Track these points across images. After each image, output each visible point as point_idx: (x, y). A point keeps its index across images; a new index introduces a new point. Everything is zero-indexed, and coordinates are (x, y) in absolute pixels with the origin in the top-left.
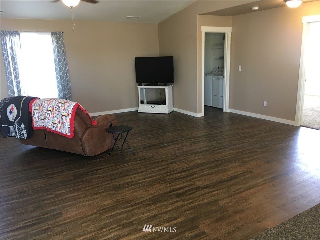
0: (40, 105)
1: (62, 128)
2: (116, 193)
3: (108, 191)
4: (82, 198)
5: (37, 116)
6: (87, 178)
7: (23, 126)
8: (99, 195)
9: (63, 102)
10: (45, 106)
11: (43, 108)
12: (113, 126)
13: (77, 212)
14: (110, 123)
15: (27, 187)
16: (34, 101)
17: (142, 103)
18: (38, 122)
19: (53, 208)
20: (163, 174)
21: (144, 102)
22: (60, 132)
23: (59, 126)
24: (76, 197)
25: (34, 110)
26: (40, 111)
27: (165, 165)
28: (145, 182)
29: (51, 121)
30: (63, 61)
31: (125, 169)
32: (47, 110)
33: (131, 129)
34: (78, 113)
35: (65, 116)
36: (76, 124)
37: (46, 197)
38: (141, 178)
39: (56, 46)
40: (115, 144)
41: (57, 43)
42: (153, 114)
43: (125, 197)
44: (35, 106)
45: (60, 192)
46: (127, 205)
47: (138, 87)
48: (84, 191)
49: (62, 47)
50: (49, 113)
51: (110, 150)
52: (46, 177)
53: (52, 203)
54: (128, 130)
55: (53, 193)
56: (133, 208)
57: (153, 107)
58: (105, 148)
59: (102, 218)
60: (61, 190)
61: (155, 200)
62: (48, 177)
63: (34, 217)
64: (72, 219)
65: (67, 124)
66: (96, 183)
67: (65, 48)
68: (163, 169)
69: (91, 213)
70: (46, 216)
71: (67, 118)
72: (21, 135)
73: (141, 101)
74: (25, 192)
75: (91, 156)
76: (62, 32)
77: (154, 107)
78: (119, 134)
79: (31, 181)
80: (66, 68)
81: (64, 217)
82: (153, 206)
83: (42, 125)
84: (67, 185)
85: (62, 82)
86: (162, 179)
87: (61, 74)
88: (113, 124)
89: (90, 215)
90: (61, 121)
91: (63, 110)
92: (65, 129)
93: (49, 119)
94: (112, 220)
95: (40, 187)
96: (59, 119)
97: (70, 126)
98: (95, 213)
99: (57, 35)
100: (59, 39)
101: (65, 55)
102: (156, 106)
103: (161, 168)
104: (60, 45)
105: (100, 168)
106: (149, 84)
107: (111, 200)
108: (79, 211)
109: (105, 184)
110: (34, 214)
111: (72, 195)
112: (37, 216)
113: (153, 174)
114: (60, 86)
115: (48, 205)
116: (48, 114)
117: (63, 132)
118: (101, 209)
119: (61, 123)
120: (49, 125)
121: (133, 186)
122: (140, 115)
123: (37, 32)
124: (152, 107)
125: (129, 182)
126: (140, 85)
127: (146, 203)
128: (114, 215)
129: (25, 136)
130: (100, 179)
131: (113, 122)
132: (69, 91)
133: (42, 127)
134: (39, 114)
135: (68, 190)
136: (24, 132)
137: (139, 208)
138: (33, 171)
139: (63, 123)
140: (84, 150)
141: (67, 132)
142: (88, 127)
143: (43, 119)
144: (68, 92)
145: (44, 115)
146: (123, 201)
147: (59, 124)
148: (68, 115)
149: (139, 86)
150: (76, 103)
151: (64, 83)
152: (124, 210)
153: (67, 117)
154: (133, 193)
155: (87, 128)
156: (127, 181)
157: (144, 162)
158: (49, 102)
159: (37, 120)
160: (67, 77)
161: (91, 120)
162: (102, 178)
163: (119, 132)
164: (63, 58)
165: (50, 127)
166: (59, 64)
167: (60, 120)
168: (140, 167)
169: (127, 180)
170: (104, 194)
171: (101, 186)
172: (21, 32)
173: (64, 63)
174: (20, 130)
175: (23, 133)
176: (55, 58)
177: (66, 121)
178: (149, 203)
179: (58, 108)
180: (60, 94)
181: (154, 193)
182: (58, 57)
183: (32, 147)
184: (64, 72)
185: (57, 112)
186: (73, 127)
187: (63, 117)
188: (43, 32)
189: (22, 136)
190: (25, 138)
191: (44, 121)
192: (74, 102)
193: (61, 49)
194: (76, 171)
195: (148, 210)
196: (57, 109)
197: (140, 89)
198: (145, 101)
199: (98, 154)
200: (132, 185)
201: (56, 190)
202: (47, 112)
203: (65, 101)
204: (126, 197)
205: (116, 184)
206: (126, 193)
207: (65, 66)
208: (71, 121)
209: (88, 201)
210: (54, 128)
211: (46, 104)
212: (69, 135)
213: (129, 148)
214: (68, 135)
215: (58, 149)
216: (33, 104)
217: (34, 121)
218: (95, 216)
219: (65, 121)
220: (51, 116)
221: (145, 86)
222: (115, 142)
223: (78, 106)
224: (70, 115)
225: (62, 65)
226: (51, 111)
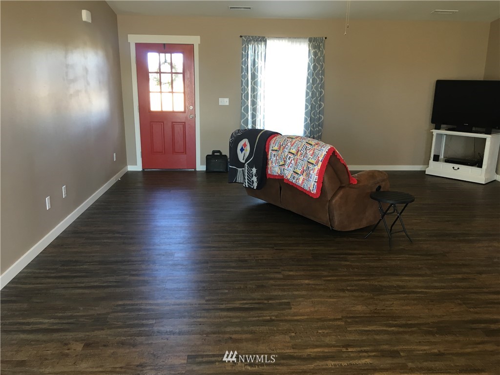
0: (281, 144)
1: (305, 181)
2: (375, 297)
3: (362, 292)
4: (320, 289)
5: (274, 159)
6: (331, 263)
7: (254, 170)
8: (347, 294)
9: (313, 143)
10: (287, 147)
11: (284, 148)
12: (382, 190)
13: (312, 309)
14: (378, 185)
15: (250, 255)
16: (274, 137)
17: (436, 158)
18: (274, 168)
19: (280, 293)
20: (463, 288)
21: (440, 158)
22: (302, 186)
23: (301, 178)
24: (313, 286)
25: (272, 150)
26: (280, 152)
27: (467, 273)
28: (426, 293)
29: (292, 169)
30: (318, 82)
31: (394, 263)
32: (289, 152)
33: (413, 201)
34: (333, 163)
35: (313, 164)
36: (326, 179)
37: (272, 276)
38: (420, 285)
39: (313, 60)
40: (380, 220)
41: (315, 54)
42: (453, 181)
43: (389, 308)
44: (273, 145)
45: (291, 273)
46: (391, 322)
47: (434, 131)
48: (324, 281)
49: (320, 61)
50: (292, 157)
51: (371, 228)
52: (275, 248)
53: (279, 285)
54: (407, 200)
55: (282, 273)
56: (401, 330)
57: (456, 168)
58: (364, 224)
59: (349, 329)
60: (292, 271)
61: (442, 328)
62: (277, 248)
63: (254, 299)
64: (306, 317)
65: (314, 177)
66: (344, 273)
67: (324, 62)
68: (463, 280)
69: (332, 317)
70: (270, 302)
71: (315, 167)
72: (250, 182)
73: (434, 155)
74: (246, 261)
75: (340, 231)
76: (324, 38)
77: (458, 168)
78: (392, 204)
79: (255, 249)
80: (321, 93)
81: (293, 310)
82: (438, 338)
83: (279, 172)
84: (301, 265)
85: (312, 113)
86: (460, 296)
87: (313, 102)
88: (382, 186)
89: (330, 320)
90: (306, 172)
91: (311, 156)
92: (310, 183)
93: (289, 165)
94: (364, 338)
95: (265, 259)
96: (303, 167)
97: (316, 181)
98: (339, 319)
99: (316, 43)
100: (319, 49)
101: (323, 74)
102: (462, 167)
103: (460, 276)
104: (319, 58)
105: (351, 252)
106: (455, 127)
107: (365, 307)
108: (316, 309)
109: (357, 278)
110: (256, 295)
111: (307, 282)
112: (259, 299)
113: (443, 284)
114: (309, 119)
115: (274, 287)
116: (290, 157)
117: (306, 188)
118: (348, 315)
119: (305, 174)
120: (288, 174)
121: (405, 295)
122: (429, 179)
123: (290, 38)
124: (453, 168)
125: (399, 287)
126: (438, 128)
127: (425, 328)
128: (369, 331)
129: (255, 185)
130: (351, 269)
131: (383, 185)
132: (320, 128)
133: (279, 176)
134: (277, 157)
135: (302, 273)
136: (255, 179)
137: (412, 333)
138: (258, 235)
139: (308, 175)
140: (331, 220)
141: (311, 189)
142: (343, 185)
143: (282, 165)
144: (318, 129)
145: (284, 158)
146: (384, 313)
147: (302, 175)
148: (317, 162)
149: (435, 129)
150: (332, 146)
151: (314, 116)
152: (385, 328)
153: (315, 165)
154: (403, 306)
155: (341, 188)
156: (395, 284)
157: (429, 260)
158: (294, 140)
159: (274, 164)
160: (320, 106)
161: (349, 175)
162: (354, 268)
163: (391, 202)
164: (319, 78)
165: (289, 177)
166: (312, 87)
167: (305, 168)
168: (420, 266)
169: (394, 281)
170: (356, 294)
171: (351, 281)
172: (268, 37)
173: (320, 85)
174: (250, 176)
175: (253, 181)
176: (308, 78)
177: (313, 172)
178: (431, 329)
179: (305, 151)
180: (306, 132)
181: (443, 316)
182: (313, 75)
183: (261, 201)
184: (317, 99)
185: (302, 157)
186: (321, 183)
187: (309, 166)
188: (298, 38)
189: (251, 185)
190: (255, 188)
191: (282, 168)
192: (328, 145)
193: (319, 64)
194: (315, 248)
195: (428, 342)
196: (302, 152)
197: (437, 134)
198: (442, 157)
199: (350, 230)
200: (404, 293)
201: (286, 269)
202: (289, 155)
203: (316, 141)
204: (391, 308)
205: (376, 283)
206: (391, 303)
207: (320, 90)
208: (320, 173)
209: (330, 297)
210: (295, 180)
211: (289, 144)
212: (313, 194)
213: (404, 231)
214: (313, 192)
215: (294, 211)
216: (272, 142)
217: (270, 165)
218: (339, 323)
219: (311, 172)
220: (293, 162)
221: (446, 130)
222: (383, 217)
223: (334, 152)
224: (320, 164)
225: (316, 88)
226: (294, 154)
